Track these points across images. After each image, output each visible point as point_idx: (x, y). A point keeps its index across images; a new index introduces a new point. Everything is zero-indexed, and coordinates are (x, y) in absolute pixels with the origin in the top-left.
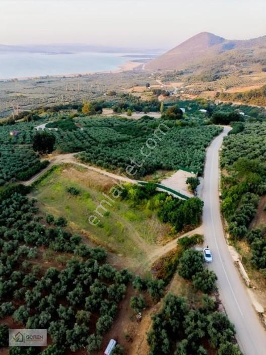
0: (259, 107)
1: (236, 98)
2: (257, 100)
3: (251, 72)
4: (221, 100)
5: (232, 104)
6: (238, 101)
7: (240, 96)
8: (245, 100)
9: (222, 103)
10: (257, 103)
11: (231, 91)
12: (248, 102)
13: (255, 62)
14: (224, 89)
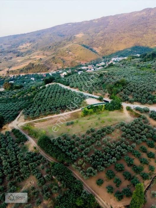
0: (35, 74)
1: (20, 72)
2: (31, 70)
3: (11, 58)
4: (12, 74)
5: (20, 75)
6: (22, 73)
7: (21, 71)
8: (25, 72)
9: (14, 76)
10: (32, 72)
11: (13, 69)
12: (27, 73)
13: (9, 52)
14: (9, 69)
